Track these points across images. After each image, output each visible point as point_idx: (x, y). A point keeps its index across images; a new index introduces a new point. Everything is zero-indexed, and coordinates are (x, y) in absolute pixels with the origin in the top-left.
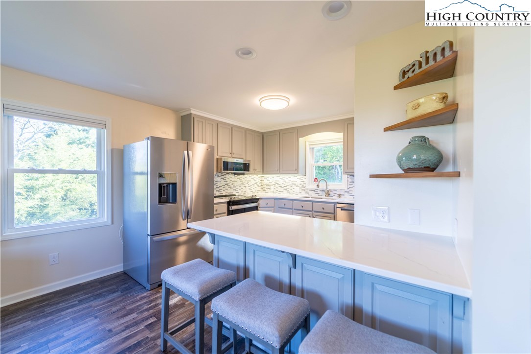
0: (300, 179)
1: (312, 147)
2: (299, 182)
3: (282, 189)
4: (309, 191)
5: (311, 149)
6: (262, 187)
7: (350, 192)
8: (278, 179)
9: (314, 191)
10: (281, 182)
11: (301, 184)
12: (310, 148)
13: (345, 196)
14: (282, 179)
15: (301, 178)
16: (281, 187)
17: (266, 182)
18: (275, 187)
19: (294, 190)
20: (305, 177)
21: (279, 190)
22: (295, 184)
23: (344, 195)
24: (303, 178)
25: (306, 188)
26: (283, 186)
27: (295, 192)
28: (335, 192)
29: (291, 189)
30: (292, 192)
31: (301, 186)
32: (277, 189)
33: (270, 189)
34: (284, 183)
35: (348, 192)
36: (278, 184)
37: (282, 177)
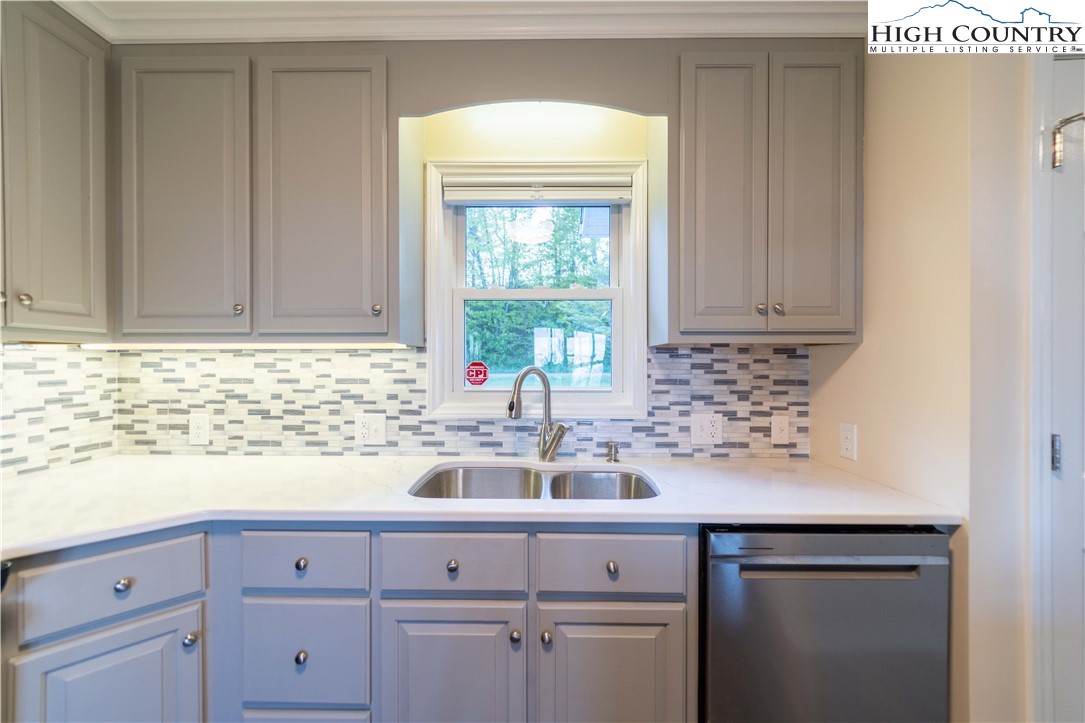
0: (387, 367)
1: (455, 196)
2: (380, 384)
3: (271, 430)
4: (441, 434)
5: (451, 212)
6: (118, 419)
7: (659, 429)
8: (242, 367)
9: (473, 430)
10: (263, 386)
11: (393, 397)
12: (447, 206)
13: (637, 447)
14: (271, 367)
15: (397, 366)
16: (266, 414)
17: (152, 385)
18: (221, 419)
19: (357, 430)
20: (424, 358)
21: (250, 436)
22: (358, 399)
23: (628, 445)
24: (408, 364)
25: (426, 416)
26: (276, 407)
27: (358, 441)
28: (583, 431)
29: (334, 428)
30: (335, 442)
31: (393, 408)
32: (235, 430)
33: (184, 429)
34: (286, 390)
35: (649, 431)
36: (242, 399)
37: (268, 358)
